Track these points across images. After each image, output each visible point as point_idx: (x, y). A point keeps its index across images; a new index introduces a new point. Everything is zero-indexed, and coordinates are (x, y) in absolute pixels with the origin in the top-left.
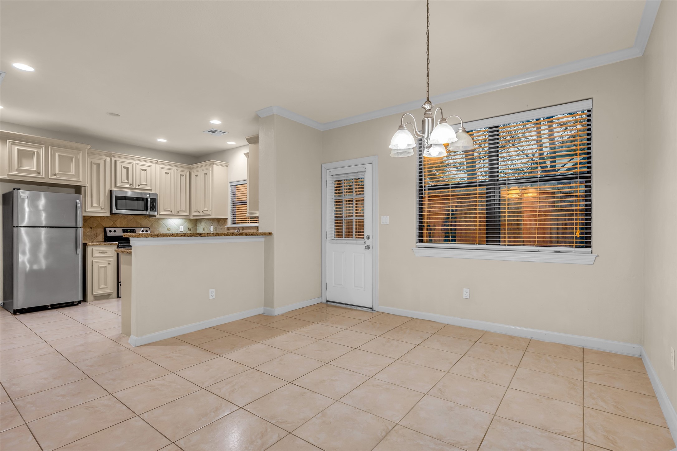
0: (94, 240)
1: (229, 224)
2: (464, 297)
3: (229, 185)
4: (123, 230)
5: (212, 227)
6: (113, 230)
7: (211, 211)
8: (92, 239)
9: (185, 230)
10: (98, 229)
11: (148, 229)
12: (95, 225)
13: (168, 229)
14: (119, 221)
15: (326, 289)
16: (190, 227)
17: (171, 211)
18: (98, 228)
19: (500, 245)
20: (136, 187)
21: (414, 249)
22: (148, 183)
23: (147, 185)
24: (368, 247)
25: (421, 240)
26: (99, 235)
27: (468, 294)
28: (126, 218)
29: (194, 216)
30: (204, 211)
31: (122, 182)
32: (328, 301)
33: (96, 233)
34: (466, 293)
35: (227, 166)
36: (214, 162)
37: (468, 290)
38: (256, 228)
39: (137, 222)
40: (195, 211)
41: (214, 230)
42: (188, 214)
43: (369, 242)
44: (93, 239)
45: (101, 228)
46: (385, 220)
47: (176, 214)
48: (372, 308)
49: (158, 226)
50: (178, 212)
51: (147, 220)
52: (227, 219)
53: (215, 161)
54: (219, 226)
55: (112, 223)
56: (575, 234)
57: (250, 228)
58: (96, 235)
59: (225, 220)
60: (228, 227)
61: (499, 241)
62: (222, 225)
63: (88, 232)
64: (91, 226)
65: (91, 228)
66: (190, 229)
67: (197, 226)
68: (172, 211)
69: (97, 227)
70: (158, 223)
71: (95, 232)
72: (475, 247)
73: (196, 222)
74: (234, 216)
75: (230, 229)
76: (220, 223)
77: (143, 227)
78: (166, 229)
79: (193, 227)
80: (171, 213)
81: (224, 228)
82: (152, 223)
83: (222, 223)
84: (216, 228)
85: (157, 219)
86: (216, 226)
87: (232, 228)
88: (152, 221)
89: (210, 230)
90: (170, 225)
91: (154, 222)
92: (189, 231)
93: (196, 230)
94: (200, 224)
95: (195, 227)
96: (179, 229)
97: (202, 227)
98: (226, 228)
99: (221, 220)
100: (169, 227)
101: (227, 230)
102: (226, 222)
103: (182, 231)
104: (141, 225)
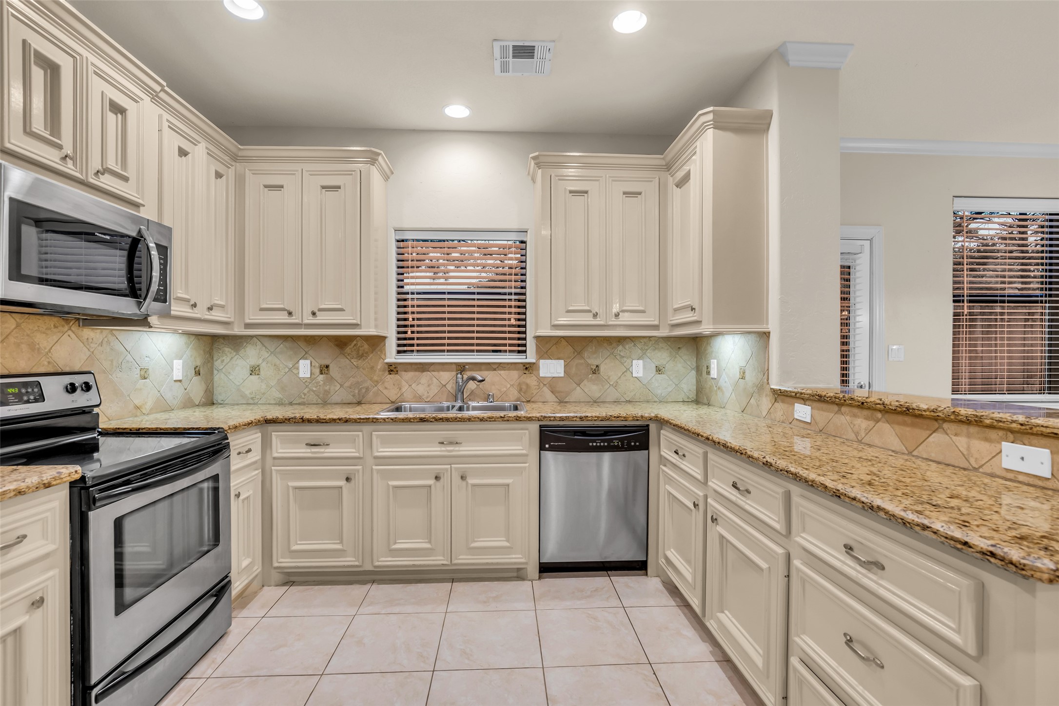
1: (391, 355)
3: (394, 237)
5: (308, 362)
7: (360, 311)
9: (187, 376)
13: (142, 373)
16: (199, 363)
17: (193, 302)
20: (92, 181)
22: (131, 173)
23: (126, 179)
29: (248, 326)
30: (320, 310)
31: (28, 133)
35: (387, 179)
36: (379, 154)
38: (522, 366)
39: (33, 347)
40: (262, 310)
41: (317, 371)
42: (231, 320)
47: (206, 317)
49: (112, 361)
50: (210, 309)
51: (73, 336)
52: (383, 338)
53: (382, 152)
54: (344, 361)
57: (495, 366)
59: (376, 342)
60: (390, 365)
62: (361, 356)
66: (197, 369)
67: (213, 359)
68: (194, 306)
70: (112, 349)
73: (212, 345)
74: (413, 332)
75: (405, 371)
76: (348, 350)
77: (60, 371)
78: (136, 373)
79: (204, 364)
80: (191, 311)
81: (372, 368)
82: (92, 350)
83: (361, 352)
84: (327, 367)
85: (110, 336)
86: (326, 362)
87: (413, 366)
88: (90, 340)
89: (295, 374)
90: (147, 359)
91: (100, 348)
92: (196, 379)
93: (211, 373)
94: (233, 351)
95: (209, 362)
96: (173, 370)
97: (248, 362)
98: (379, 367)
99: (355, 342)
100: (143, 365)
101: (387, 373)
102: (379, 348)
103: (181, 379)
104: (49, 363)
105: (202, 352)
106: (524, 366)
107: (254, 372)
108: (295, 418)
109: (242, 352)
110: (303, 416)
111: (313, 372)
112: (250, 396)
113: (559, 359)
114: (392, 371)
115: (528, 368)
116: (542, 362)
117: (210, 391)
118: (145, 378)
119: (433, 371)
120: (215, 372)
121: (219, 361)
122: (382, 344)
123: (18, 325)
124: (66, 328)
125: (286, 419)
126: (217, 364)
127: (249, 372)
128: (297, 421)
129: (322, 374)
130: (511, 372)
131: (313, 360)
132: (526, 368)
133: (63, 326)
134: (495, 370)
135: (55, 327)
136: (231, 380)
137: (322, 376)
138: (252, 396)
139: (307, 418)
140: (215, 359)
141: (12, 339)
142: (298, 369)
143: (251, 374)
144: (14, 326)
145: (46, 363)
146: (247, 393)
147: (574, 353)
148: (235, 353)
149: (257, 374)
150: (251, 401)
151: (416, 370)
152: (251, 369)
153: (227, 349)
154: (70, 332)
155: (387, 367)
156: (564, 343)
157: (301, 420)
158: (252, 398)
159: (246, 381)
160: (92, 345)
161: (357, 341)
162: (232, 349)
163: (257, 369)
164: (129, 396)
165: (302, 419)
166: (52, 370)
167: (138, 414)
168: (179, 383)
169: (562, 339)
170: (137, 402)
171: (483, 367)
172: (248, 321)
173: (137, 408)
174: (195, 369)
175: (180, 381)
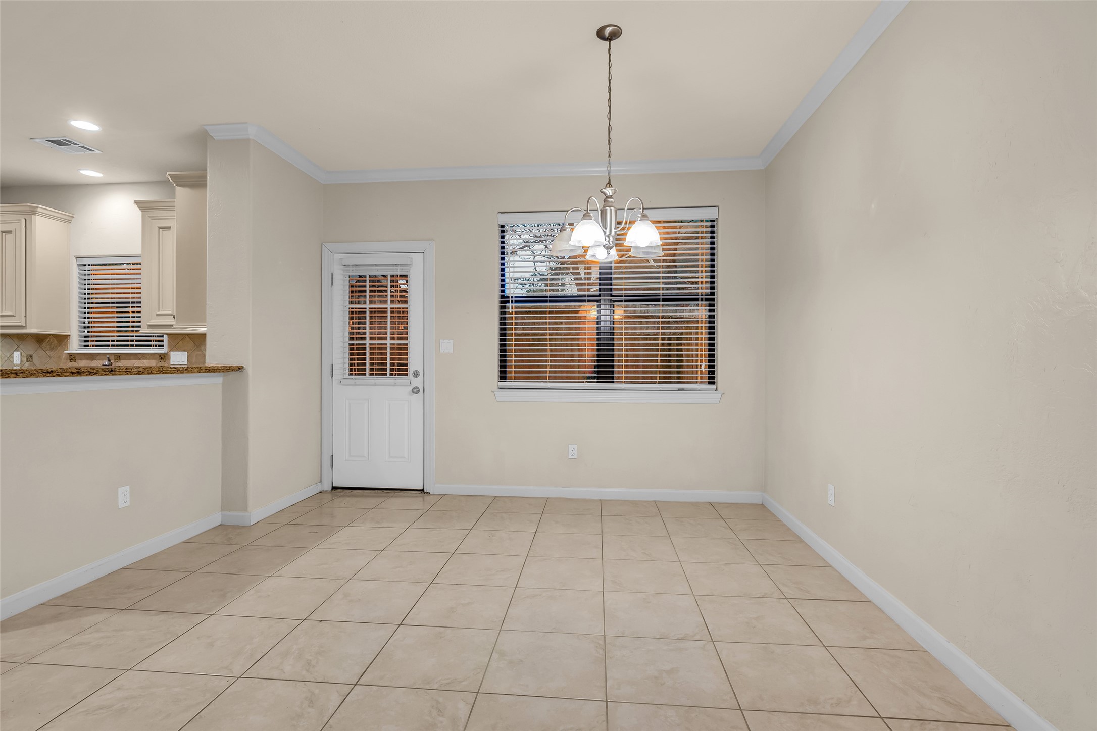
1: (75, 347)
2: (570, 457)
3: (75, 263)
5: (19, 353)
7: (26, 316)
15: (332, 466)
19: (613, 382)
21: (496, 391)
24: (416, 391)
25: (503, 378)
27: (575, 452)
32: (334, 488)
34: (573, 451)
35: (70, 221)
36: (37, 207)
37: (575, 446)
38: (158, 356)
41: (25, 360)
43: (417, 382)
46: (447, 346)
48: (423, 490)
52: (67, 337)
53: (40, 206)
54: (41, 353)
56: (701, 368)
57: (140, 357)
59: (62, 339)
60: (70, 355)
61: (613, 378)
62: (52, 349)
72: (584, 385)
74: (88, 332)
75: (81, 360)
76: (44, 344)
81: (59, 357)
83: (52, 346)
84: (31, 357)
86: (31, 353)
87: (86, 356)
89: (12, 362)
98: (64, 357)
99: (48, 339)
101: (69, 361)
102: (63, 343)
106: (160, 356)
111: (22, 360)
113: (184, 351)
114: (72, 359)
115: (163, 357)
116: (172, 353)
119: (99, 360)
122: (66, 340)
129: (28, 361)
130: (151, 360)
131: (22, 352)
132: (161, 358)
134: (140, 359)
137: (28, 363)
142: (13, 358)
147: (195, 346)
151: (88, 359)
155: (69, 357)
156: (188, 339)
161: (50, 338)
169: (186, 336)
171: (132, 357)
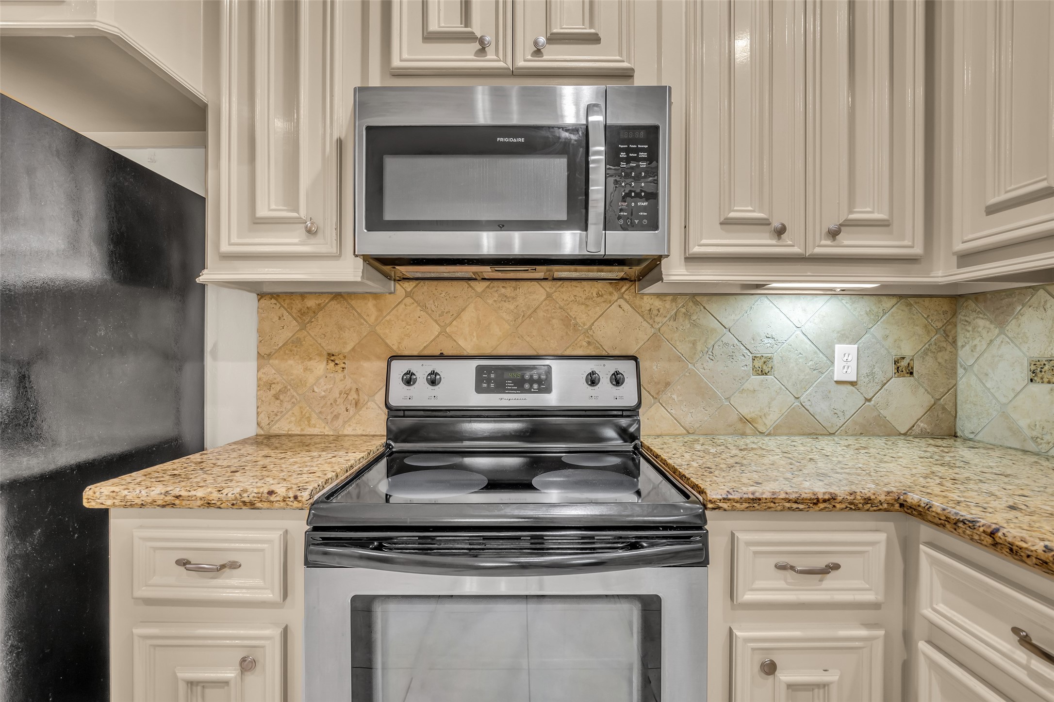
0: (345, 422)
4: (480, 370)
6: (421, 369)
8: (336, 417)
9: (872, 374)
10: (366, 365)
11: (627, 368)
12: (351, 340)
13: (758, 364)
14: (469, 315)
16: (907, 349)
17: (776, 224)
18: (367, 359)
20: (521, 63)
22: (605, 27)
23: (594, 39)
26: (372, 395)
28: (505, 299)
29: (966, 258)
31: (430, 37)
33: (354, 387)
39: (568, 322)
40: (992, 210)
42: (918, 250)
44: (340, 421)
45: (379, 358)
47: (818, 250)
49: (694, 343)
50: (833, 234)
51: (626, 306)
55: (436, 329)
58: (353, 396)
63: (318, 379)
64: (333, 349)
65: (331, 357)
66: (903, 364)
67: (954, 342)
68: (780, 232)
69: (359, 352)
70: (695, 325)
71: (349, 383)
73: (954, 314)
77: (604, 353)
78: (744, 363)
79: (925, 353)
80: (774, 242)
82: (658, 326)
85: (691, 304)
88: (655, 312)
90: (770, 341)
91: (671, 323)
92: (899, 384)
93: (951, 370)
94: (992, 326)
95: (941, 349)
96: (833, 363)
97: (1025, 350)
100: (762, 350)
103: (855, 379)
104: (589, 343)
105: (919, 330)
107: (1040, 375)
108: (972, 524)
109: (1012, 325)
110: (997, 530)
112: (1028, 433)
117: (944, 409)
118: (763, 373)
120: (960, 371)
121: (967, 348)
123: (549, 296)
124: (616, 295)
125: (948, 519)
126: (964, 355)
127: (1026, 375)
128: (976, 537)
133: (611, 294)
135: (599, 295)
136: (989, 389)
138: (1035, 434)
139: (1010, 539)
140: (959, 344)
141: (541, 314)
143: (1031, 380)
144: (544, 297)
145: (585, 344)
146: (1023, 423)
148: (997, 331)
149: (1046, 380)
150: (1031, 447)
152: (1033, 367)
153: (981, 323)
154: (621, 302)
157: (989, 540)
158: (1035, 439)
159: (1021, 396)
160: (657, 319)
162: (991, 322)
163: (1046, 368)
164: (728, 399)
165: (992, 534)
166: (593, 353)
167: (748, 431)
168: (850, 387)
170: (745, 411)
172: (959, 247)
173: (744, 420)
174: (896, 362)
175: (853, 384)
